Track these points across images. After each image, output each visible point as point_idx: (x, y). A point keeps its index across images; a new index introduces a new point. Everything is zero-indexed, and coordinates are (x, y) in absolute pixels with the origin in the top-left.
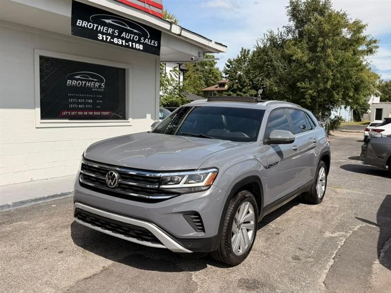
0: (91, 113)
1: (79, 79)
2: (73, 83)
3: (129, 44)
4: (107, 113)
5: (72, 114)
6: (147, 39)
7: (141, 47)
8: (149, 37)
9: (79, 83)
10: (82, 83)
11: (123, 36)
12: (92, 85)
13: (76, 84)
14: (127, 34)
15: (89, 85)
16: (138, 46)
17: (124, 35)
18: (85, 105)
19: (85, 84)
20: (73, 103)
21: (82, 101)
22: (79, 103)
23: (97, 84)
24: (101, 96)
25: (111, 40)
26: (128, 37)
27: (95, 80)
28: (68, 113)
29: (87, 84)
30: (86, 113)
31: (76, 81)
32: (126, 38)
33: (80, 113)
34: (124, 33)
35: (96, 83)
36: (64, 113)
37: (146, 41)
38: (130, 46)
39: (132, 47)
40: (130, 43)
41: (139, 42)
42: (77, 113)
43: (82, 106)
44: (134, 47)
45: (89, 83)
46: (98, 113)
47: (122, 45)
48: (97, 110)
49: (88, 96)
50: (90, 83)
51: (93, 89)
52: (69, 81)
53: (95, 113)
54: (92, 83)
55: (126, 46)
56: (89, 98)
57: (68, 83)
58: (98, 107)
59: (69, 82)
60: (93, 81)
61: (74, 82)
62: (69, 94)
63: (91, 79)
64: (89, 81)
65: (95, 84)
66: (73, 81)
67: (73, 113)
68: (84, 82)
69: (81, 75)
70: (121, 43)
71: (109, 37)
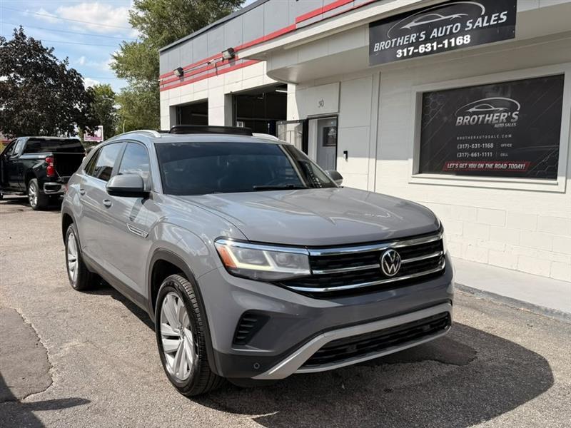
0: (490, 166)
1: (474, 113)
2: (465, 121)
3: (444, 44)
4: (520, 166)
5: (460, 167)
6: (480, 19)
7: (467, 39)
8: (483, 13)
9: (474, 118)
10: (479, 118)
11: (434, 36)
12: (495, 118)
13: (469, 121)
14: (440, 29)
15: (490, 118)
16: (460, 41)
17: (435, 33)
18: (481, 153)
19: (484, 118)
20: (463, 150)
21: (477, 146)
22: (471, 151)
23: (504, 116)
24: (510, 136)
25: (416, 51)
26: (441, 33)
27: (501, 109)
28: (455, 166)
29: (487, 118)
30: (482, 166)
31: (469, 117)
32: (438, 37)
33: (472, 165)
34: (435, 30)
35: (503, 114)
36: (450, 166)
37: (476, 24)
38: (446, 46)
39: (450, 47)
40: (446, 42)
41: (462, 33)
42: (468, 166)
43: (475, 155)
44: (453, 45)
45: (489, 117)
46: (503, 166)
47: (432, 52)
48: (502, 160)
49: (486, 137)
50: (492, 115)
51: (496, 126)
52: (459, 118)
53: (496, 166)
54: (496, 115)
55: (439, 50)
56: (488, 141)
57: (458, 121)
58: (503, 155)
59: (460, 120)
60: (497, 112)
61: (467, 119)
62: (458, 138)
63: (493, 108)
64: (490, 112)
65: (500, 116)
66: (466, 117)
67: (462, 166)
68: (481, 116)
69: (478, 106)
70: (430, 49)
71: (412, 48)
